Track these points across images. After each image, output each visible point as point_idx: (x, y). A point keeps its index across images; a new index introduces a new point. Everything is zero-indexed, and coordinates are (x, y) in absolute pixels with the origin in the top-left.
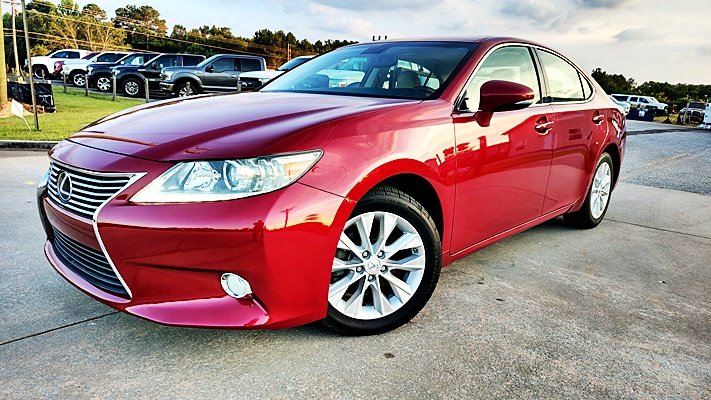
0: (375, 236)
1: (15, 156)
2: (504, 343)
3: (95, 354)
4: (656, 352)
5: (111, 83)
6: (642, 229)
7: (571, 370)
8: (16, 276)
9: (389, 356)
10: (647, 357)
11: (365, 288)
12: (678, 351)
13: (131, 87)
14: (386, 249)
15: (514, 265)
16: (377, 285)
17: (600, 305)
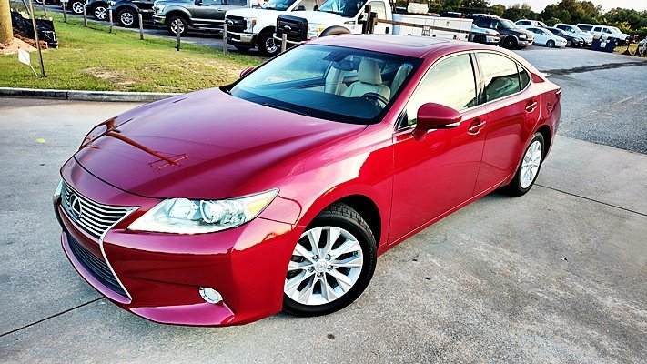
0: (323, 243)
1: (26, 105)
2: (421, 324)
3: (106, 334)
4: (538, 334)
5: (108, 12)
6: (565, 196)
7: (468, 352)
8: (39, 251)
9: (331, 336)
10: (531, 338)
11: (314, 282)
12: (556, 333)
13: (126, 18)
14: (332, 253)
15: (446, 240)
16: (324, 280)
17: (507, 285)
